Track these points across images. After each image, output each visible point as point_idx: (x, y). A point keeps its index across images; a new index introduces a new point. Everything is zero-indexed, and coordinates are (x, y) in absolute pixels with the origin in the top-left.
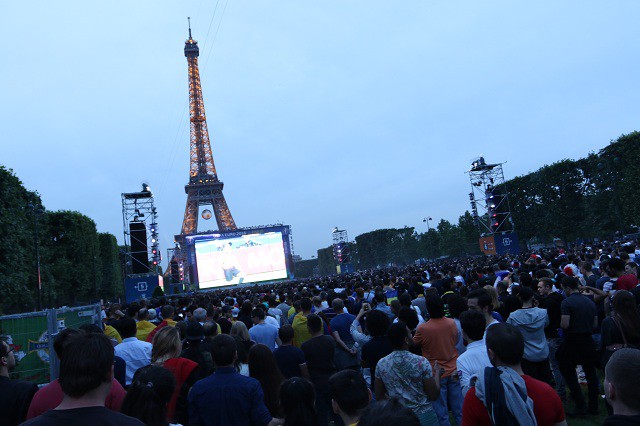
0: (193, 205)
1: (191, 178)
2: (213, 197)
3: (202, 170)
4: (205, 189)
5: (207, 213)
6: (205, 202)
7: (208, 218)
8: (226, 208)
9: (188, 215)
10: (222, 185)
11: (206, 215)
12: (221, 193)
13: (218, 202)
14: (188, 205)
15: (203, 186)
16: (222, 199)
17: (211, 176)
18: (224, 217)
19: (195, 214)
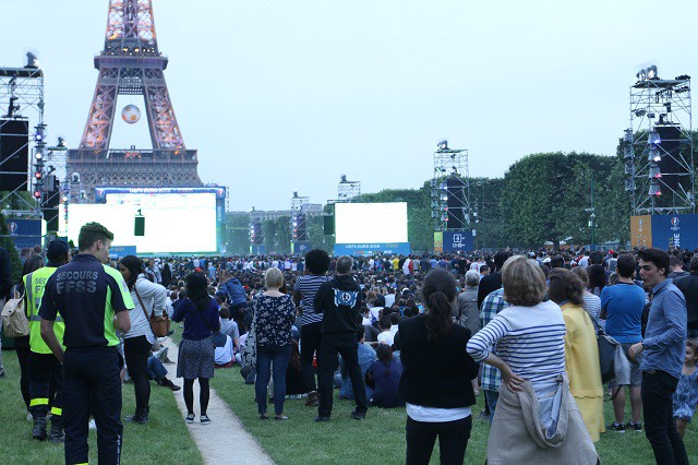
0: (106, 94)
1: (108, 42)
2: (145, 81)
3: (130, 29)
4: (133, 66)
5: (132, 112)
6: (131, 90)
7: (133, 121)
8: (168, 107)
9: (94, 110)
10: (165, 62)
11: (129, 115)
12: (161, 76)
13: (156, 93)
14: (99, 92)
15: (129, 61)
16: (163, 89)
17: (146, 42)
18: (163, 124)
19: (110, 112)
